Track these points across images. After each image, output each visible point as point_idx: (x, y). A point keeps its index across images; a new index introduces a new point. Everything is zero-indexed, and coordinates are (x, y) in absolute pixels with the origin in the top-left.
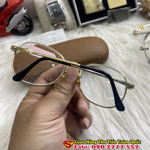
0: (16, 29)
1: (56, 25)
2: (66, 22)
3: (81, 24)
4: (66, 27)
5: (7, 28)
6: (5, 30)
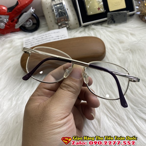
1: (60, 24)
5: (16, 25)
6: (14, 26)
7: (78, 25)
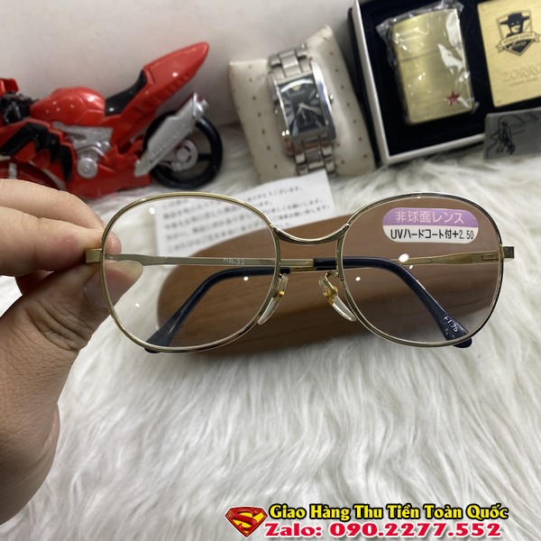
0: (167, 165)
1: (300, 158)
2: (338, 151)
3: (388, 158)
4: (336, 166)
5: (138, 162)
6: (132, 168)
7: (371, 161)
